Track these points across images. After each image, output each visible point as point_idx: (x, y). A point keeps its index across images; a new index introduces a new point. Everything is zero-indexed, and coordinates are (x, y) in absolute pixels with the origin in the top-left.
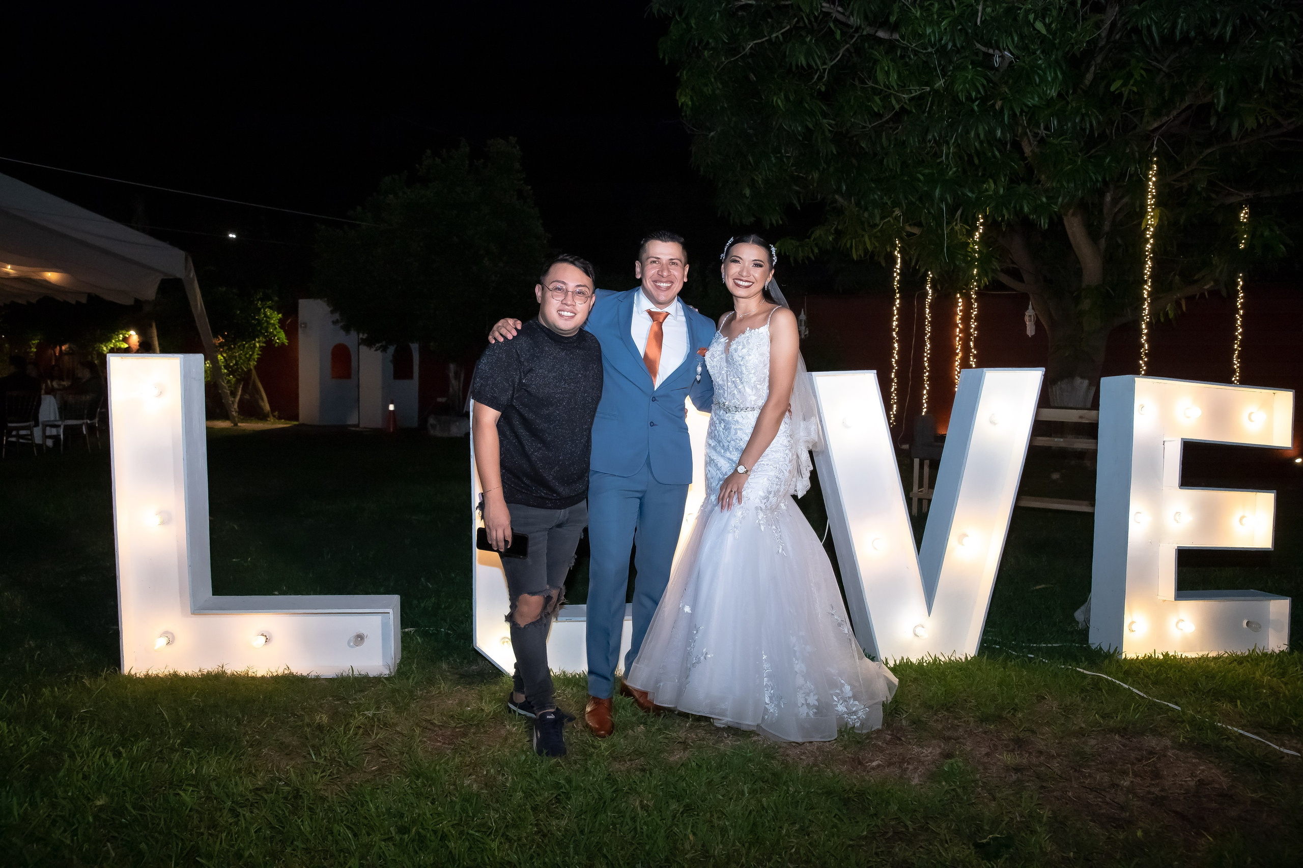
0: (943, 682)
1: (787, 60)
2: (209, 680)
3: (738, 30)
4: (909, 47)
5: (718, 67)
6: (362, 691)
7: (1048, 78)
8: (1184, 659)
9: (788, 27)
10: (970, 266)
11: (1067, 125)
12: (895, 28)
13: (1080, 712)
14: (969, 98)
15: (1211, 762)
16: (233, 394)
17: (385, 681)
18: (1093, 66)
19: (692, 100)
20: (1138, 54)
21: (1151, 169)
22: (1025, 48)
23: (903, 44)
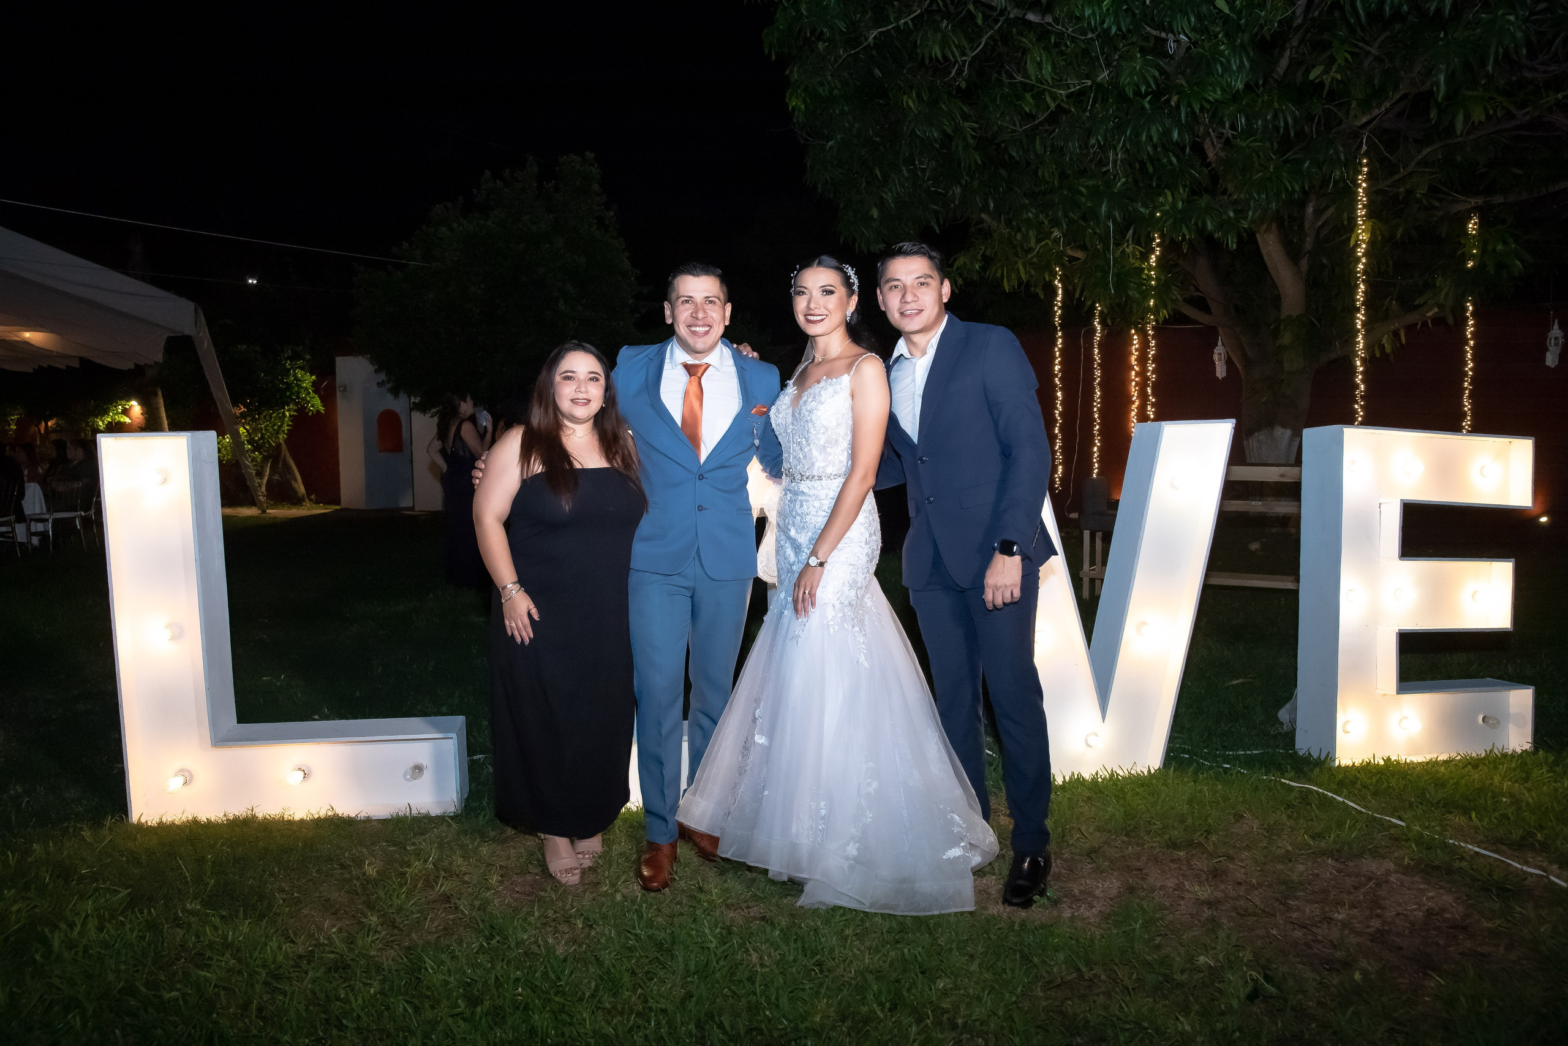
0: (1122, 802)
1: (918, 51)
2: (237, 826)
3: (859, 15)
4: (1065, 33)
5: (836, 61)
6: (422, 834)
7: (1232, 66)
8: (1408, 764)
9: (919, 12)
10: (1146, 297)
11: (1257, 125)
12: (1047, 9)
13: (1285, 832)
14: (1138, 93)
15: (1441, 887)
16: (260, 474)
17: (450, 821)
18: (1288, 50)
19: (804, 102)
20: (1341, 33)
21: (1360, 173)
22: (1204, 30)
23: (1058, 29)
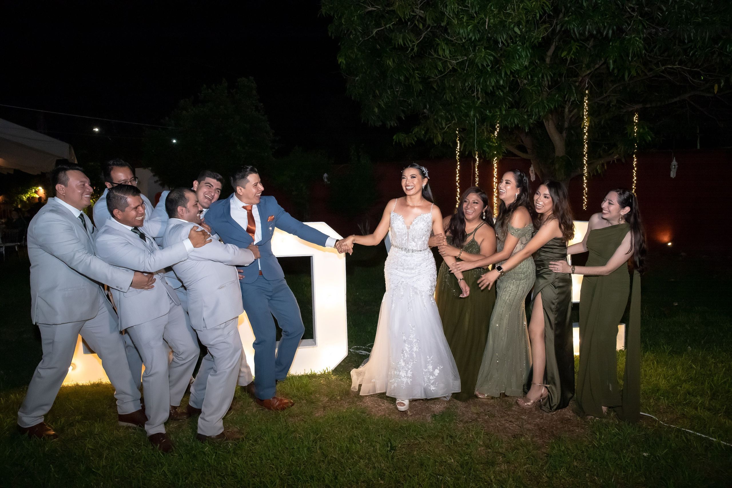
1: (393, 42)
5: (359, 42)
7: (523, 56)
9: (395, 22)
18: (554, 43)
19: (345, 59)
